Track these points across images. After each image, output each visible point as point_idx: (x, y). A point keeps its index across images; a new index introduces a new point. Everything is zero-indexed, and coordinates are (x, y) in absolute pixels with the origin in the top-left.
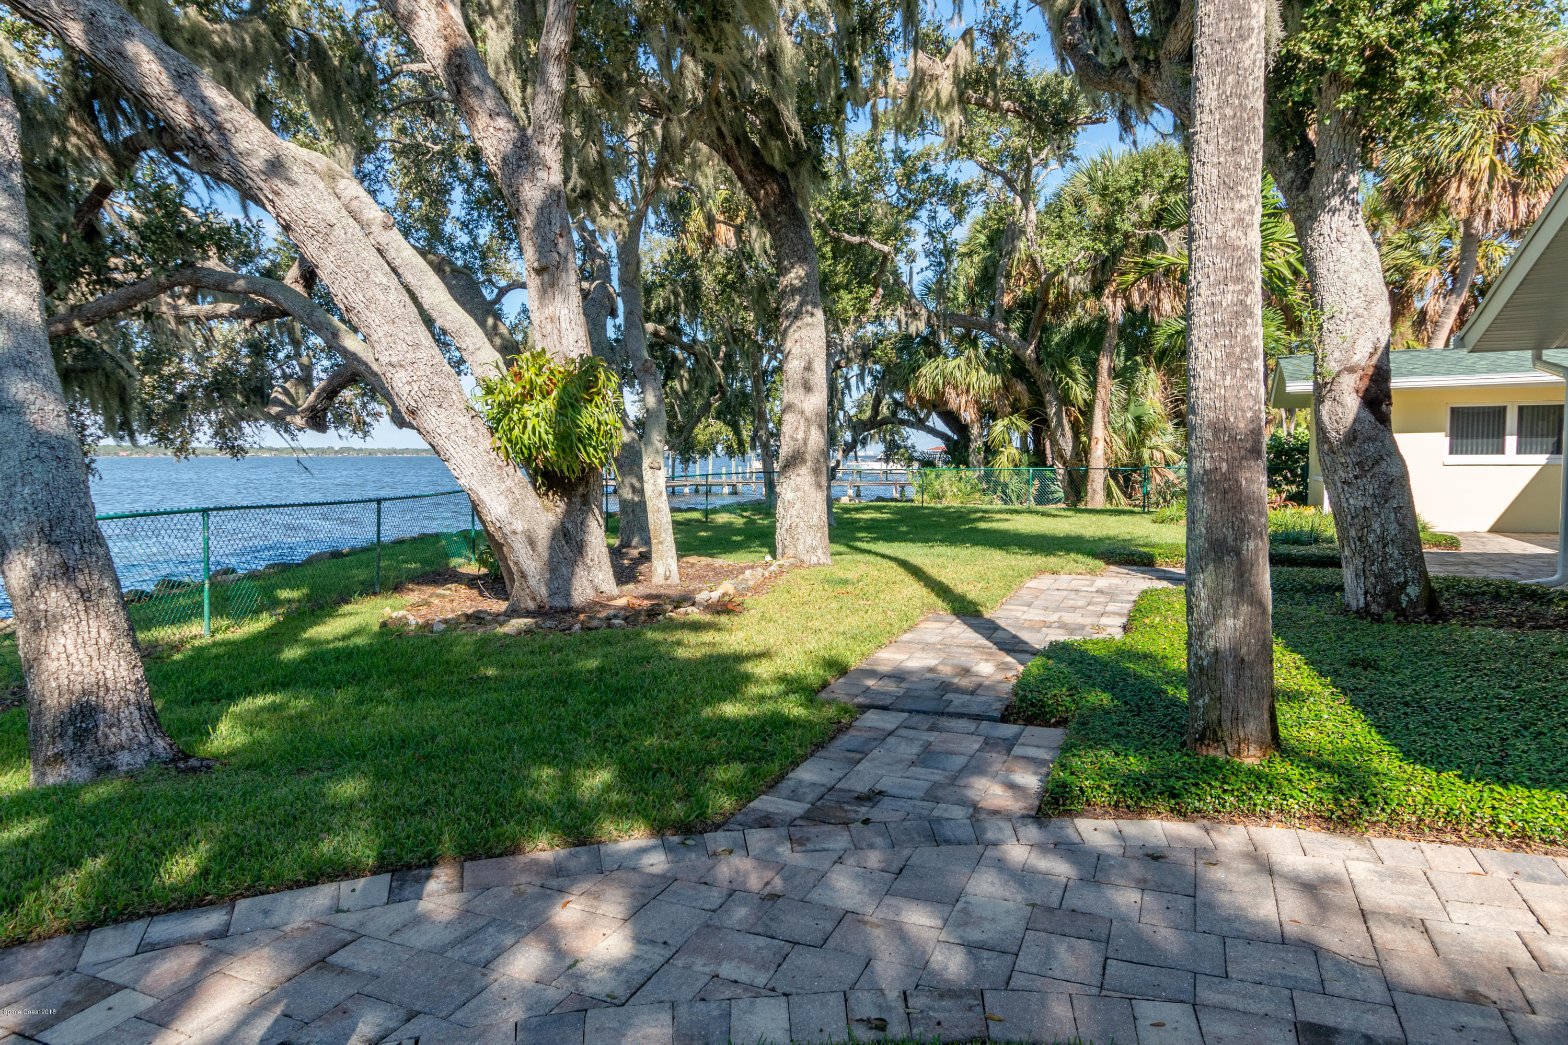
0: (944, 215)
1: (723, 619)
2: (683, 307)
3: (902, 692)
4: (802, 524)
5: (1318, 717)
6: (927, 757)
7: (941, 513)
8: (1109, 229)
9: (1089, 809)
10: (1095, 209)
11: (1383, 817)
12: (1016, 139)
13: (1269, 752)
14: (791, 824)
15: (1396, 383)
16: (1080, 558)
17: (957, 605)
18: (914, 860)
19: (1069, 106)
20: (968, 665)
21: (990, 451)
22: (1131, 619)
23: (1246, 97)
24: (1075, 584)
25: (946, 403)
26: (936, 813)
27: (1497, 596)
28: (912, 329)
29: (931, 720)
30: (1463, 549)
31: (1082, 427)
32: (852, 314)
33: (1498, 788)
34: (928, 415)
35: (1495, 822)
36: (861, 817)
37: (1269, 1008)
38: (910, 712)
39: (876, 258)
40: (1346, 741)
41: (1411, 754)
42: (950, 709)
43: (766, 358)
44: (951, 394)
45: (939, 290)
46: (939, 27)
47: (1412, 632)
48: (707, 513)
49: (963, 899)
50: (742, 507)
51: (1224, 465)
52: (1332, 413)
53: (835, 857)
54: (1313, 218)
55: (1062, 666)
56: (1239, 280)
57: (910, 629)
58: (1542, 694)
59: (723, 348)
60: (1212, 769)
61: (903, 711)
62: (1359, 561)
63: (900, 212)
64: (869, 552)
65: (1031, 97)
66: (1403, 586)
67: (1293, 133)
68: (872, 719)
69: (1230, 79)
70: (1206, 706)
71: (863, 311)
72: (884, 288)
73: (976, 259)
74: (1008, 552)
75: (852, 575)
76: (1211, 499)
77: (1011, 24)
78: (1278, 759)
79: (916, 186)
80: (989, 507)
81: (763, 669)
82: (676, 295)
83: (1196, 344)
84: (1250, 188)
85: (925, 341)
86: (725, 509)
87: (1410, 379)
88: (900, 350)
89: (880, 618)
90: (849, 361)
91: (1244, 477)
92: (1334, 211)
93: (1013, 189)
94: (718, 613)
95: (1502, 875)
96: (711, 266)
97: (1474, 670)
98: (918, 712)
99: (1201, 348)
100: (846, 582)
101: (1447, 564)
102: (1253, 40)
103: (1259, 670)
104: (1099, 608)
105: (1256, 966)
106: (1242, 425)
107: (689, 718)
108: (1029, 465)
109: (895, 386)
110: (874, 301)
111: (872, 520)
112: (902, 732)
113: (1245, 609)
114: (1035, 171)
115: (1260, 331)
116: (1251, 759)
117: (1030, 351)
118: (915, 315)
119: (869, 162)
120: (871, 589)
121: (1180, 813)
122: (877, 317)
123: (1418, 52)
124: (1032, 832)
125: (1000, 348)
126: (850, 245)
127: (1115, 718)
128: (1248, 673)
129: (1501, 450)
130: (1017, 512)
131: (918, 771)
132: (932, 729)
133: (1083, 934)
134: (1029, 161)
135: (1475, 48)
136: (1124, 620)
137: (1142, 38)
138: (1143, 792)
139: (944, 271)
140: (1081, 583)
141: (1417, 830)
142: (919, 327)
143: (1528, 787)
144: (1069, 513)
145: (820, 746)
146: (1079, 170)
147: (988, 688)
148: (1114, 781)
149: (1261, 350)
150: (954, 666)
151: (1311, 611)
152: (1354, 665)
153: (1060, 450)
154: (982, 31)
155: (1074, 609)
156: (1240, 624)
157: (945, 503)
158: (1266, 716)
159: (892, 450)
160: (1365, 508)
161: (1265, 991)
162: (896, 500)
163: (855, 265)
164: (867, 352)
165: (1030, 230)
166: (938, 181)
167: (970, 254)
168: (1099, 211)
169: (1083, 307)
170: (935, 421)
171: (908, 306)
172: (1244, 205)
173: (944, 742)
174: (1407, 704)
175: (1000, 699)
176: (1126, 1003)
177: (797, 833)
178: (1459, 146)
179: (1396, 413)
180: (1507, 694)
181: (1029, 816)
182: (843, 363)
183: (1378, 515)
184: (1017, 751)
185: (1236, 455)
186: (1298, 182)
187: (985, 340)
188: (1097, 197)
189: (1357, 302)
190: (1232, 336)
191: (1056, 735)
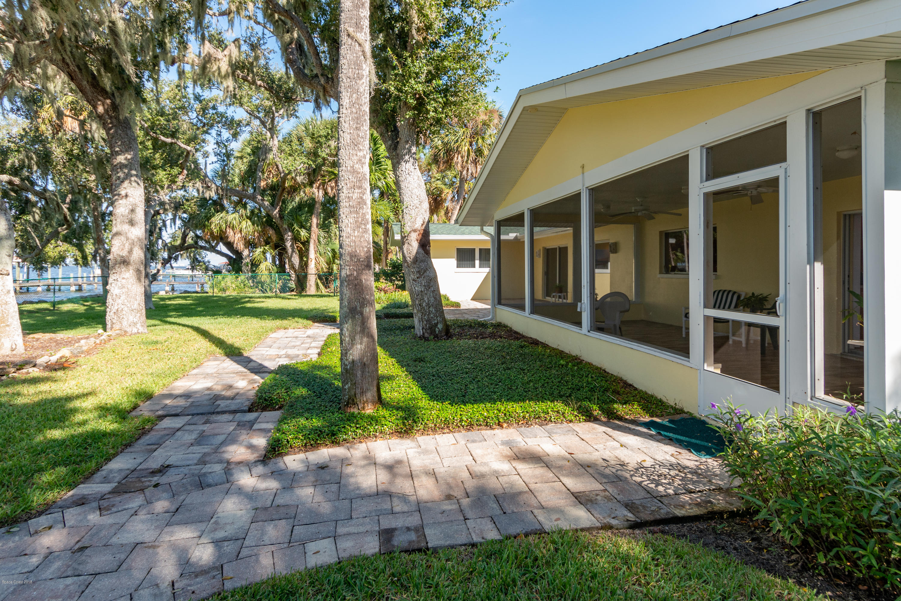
0: (226, 134)
1: (60, 374)
2: (35, 168)
3: (188, 404)
4: (126, 309)
5: (399, 387)
6: (202, 439)
7: (224, 299)
8: (315, 154)
9: (292, 449)
10: (308, 144)
11: (422, 427)
12: (267, 102)
13: (377, 406)
14: (102, 498)
15: (432, 237)
16: (300, 320)
17: (228, 350)
18: (188, 501)
19: (292, 91)
20: (232, 383)
21: (255, 265)
22: (322, 349)
23: (361, 105)
24: (296, 334)
25: (227, 237)
26: (204, 471)
27: (471, 326)
28: (207, 195)
29: (206, 417)
30: (462, 307)
31: (303, 254)
32: (166, 183)
33: (462, 406)
34: (217, 244)
35: (461, 421)
36: (153, 483)
37: (368, 528)
38: (193, 415)
39: (182, 153)
40: (409, 396)
41: (434, 397)
42: (219, 410)
43: (105, 205)
44: (230, 232)
45: (224, 175)
46: (220, 33)
47: (439, 344)
48: (54, 304)
49: (215, 516)
50: (85, 299)
51: (355, 273)
52: (407, 249)
53: (133, 511)
54: (399, 163)
55: (283, 377)
56: (360, 187)
57: (198, 366)
58: (480, 365)
59: (70, 196)
60: (352, 418)
61: (188, 415)
62: (420, 315)
63: (198, 129)
64: (174, 323)
65: (273, 82)
66: (436, 325)
67: (390, 124)
68: (167, 423)
69: (354, 95)
70: (349, 388)
71: (173, 182)
72: (188, 170)
73: (245, 160)
74: (261, 319)
75: (160, 338)
76: (350, 288)
77: (262, 42)
78: (381, 408)
79: (208, 116)
80: (253, 295)
81: (89, 403)
82: (30, 159)
83: (342, 215)
84: (364, 146)
85: (215, 203)
86: (71, 301)
87: (442, 236)
88: (199, 206)
89: (178, 362)
90: (165, 210)
91: (364, 278)
92: (406, 162)
93: (265, 127)
94: (56, 370)
95: (463, 442)
96: (61, 144)
97: (459, 358)
98: (198, 414)
99: (344, 217)
100: (157, 342)
101: (455, 314)
102: (364, 80)
103: (371, 368)
104: (307, 345)
105: (364, 509)
106: (362, 254)
107: (24, 443)
108: (277, 272)
109: (196, 227)
110: (181, 177)
111: (179, 304)
112: (187, 427)
113: (365, 339)
114: (277, 119)
115: (369, 211)
116: (369, 410)
117: (276, 212)
118: (208, 188)
119: (178, 97)
120: (174, 345)
121: (336, 443)
122: (183, 187)
123: (434, 99)
124: (260, 469)
125: (260, 210)
126: (165, 144)
127: (308, 400)
128: (367, 370)
129: (474, 266)
130: (269, 297)
131: (195, 448)
132: (205, 423)
133: (282, 517)
134: (273, 114)
135: (455, 104)
136: (319, 350)
137: (326, 66)
138: (319, 436)
139: (226, 165)
140: (299, 333)
141: (434, 430)
142: (212, 194)
143: (473, 404)
144: (297, 297)
145: (128, 445)
146: (300, 123)
147: (242, 395)
148: (304, 433)
149: (370, 220)
150: (223, 385)
151: (401, 338)
152: (415, 361)
153: (293, 264)
154: (245, 41)
155: (294, 347)
156: (363, 347)
157: (228, 293)
158: (375, 389)
159: (195, 263)
160: (421, 291)
161: (368, 520)
162: (197, 292)
163: (169, 155)
164: (177, 206)
165: (275, 149)
166: (222, 115)
167: (241, 158)
168: (310, 145)
169: (304, 192)
170: (222, 247)
171: (203, 181)
172: (361, 154)
173: (213, 429)
174: (434, 376)
175: (248, 400)
176: (301, 547)
177: (104, 503)
178: (457, 141)
179: (432, 250)
180: (469, 366)
181: (259, 461)
182: (161, 211)
183: (426, 294)
184: (256, 426)
185: (360, 268)
186: (393, 146)
187: (251, 205)
188: (309, 138)
189: (416, 202)
190: (357, 213)
191: (277, 414)
